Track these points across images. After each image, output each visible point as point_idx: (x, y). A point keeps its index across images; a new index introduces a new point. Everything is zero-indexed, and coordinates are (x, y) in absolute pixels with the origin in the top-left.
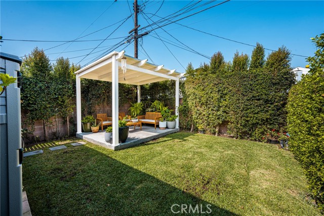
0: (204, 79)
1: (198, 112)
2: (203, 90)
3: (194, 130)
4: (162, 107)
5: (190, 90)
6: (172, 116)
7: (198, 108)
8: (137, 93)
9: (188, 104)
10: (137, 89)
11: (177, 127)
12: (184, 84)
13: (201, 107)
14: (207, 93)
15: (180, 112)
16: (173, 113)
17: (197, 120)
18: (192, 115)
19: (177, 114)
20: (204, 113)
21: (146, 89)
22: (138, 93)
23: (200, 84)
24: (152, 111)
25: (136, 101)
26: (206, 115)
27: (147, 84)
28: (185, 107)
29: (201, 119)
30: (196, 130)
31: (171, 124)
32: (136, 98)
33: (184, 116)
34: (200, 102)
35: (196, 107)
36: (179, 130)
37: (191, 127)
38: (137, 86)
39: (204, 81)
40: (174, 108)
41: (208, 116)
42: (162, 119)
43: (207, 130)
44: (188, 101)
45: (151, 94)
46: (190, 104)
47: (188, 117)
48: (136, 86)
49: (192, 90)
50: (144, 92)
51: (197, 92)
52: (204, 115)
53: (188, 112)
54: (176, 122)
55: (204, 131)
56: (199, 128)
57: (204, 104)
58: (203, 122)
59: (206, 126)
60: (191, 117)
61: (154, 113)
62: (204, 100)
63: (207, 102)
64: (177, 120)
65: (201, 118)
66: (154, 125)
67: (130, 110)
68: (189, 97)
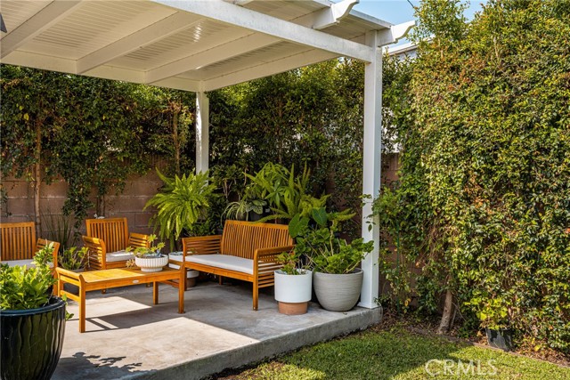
0: (513, 49)
1: (479, 229)
2: (508, 108)
3: (459, 322)
4: (296, 200)
5: (436, 110)
6: (343, 245)
7: (482, 206)
8: (192, 127)
9: (424, 186)
10: (193, 110)
11: (370, 302)
12: (407, 79)
13: (494, 203)
14: (530, 127)
15: (383, 224)
16: (351, 231)
17: (474, 274)
18: (446, 245)
19: (369, 235)
20: (511, 236)
21: (232, 111)
22: (199, 127)
23: (488, 79)
24: (251, 217)
25: (189, 167)
26: (523, 250)
27: (236, 88)
28: (411, 198)
29: (496, 269)
30: (468, 327)
31: (333, 286)
32: (190, 151)
33: (407, 246)
34: (490, 173)
35: (469, 199)
36: (377, 318)
37: (442, 303)
38: (192, 96)
39: (514, 59)
40: (354, 202)
41: (535, 256)
42: (292, 257)
43: (527, 331)
44: (424, 171)
45: (251, 135)
46: (436, 184)
47: (424, 252)
48: (188, 99)
49: (445, 112)
50: (223, 124)
51: (470, 120)
52: (512, 247)
53: (428, 225)
54: (361, 278)
55: (511, 337)
56: (483, 316)
57: (510, 187)
58: (506, 285)
59: (524, 309)
60: (439, 257)
61: (259, 224)
62: (509, 163)
63: (530, 178)
64: (370, 265)
65: (495, 260)
66: (250, 284)
67: (155, 209)
68: (429, 147)
